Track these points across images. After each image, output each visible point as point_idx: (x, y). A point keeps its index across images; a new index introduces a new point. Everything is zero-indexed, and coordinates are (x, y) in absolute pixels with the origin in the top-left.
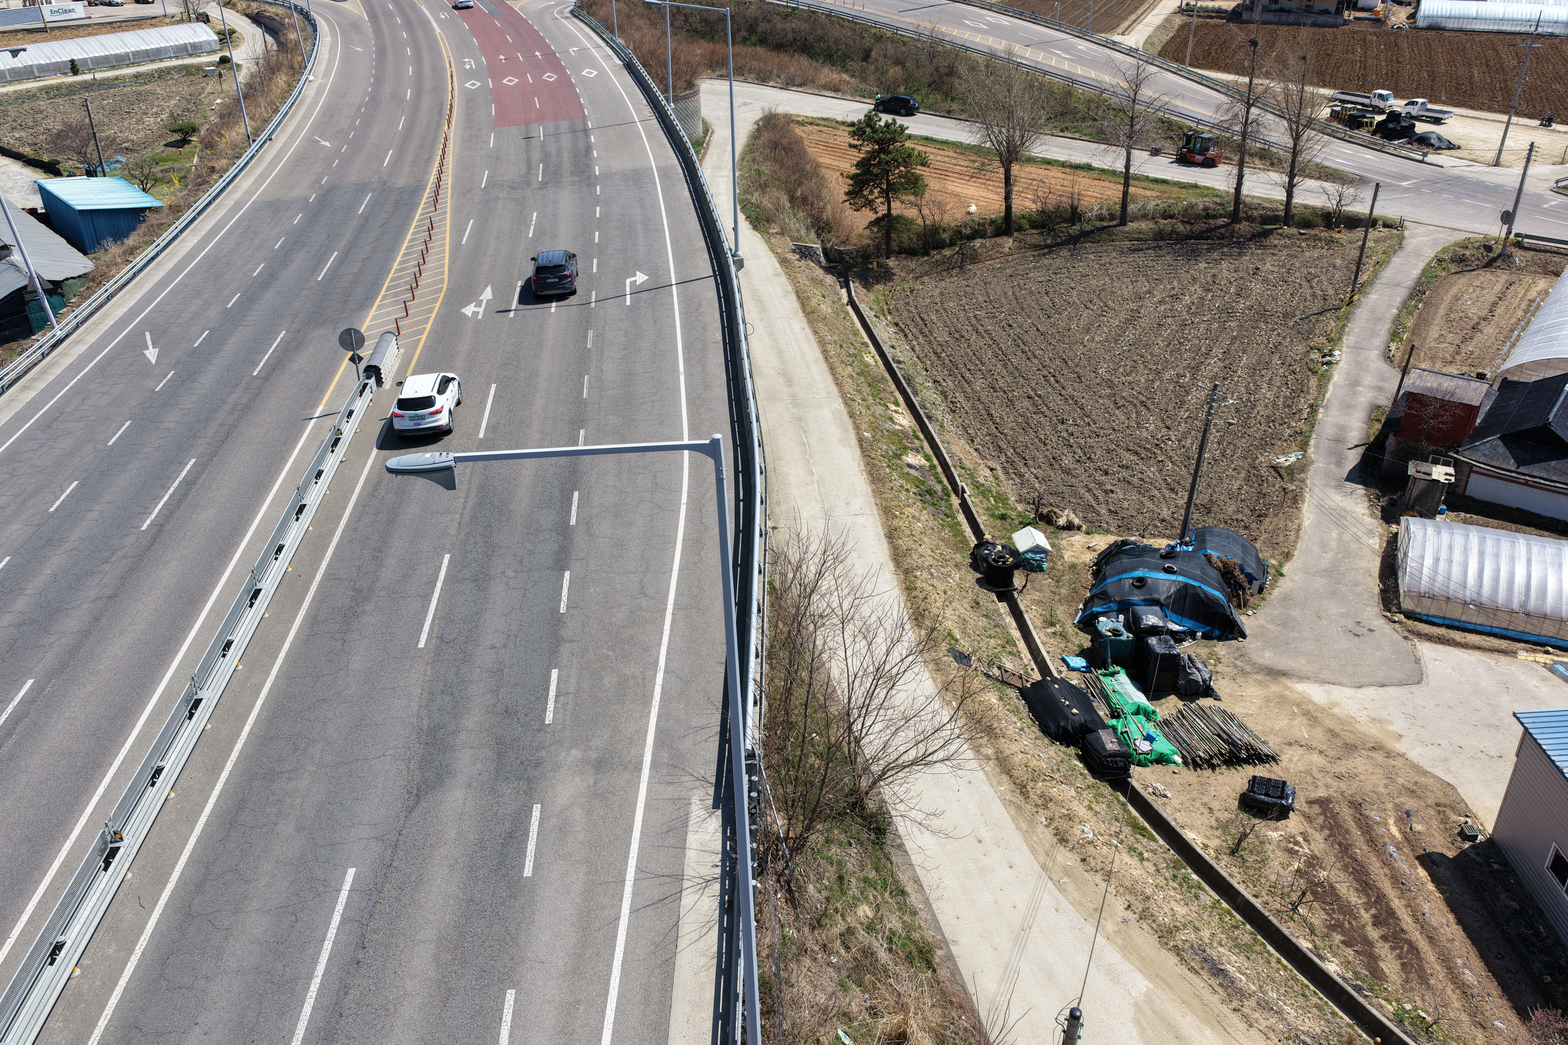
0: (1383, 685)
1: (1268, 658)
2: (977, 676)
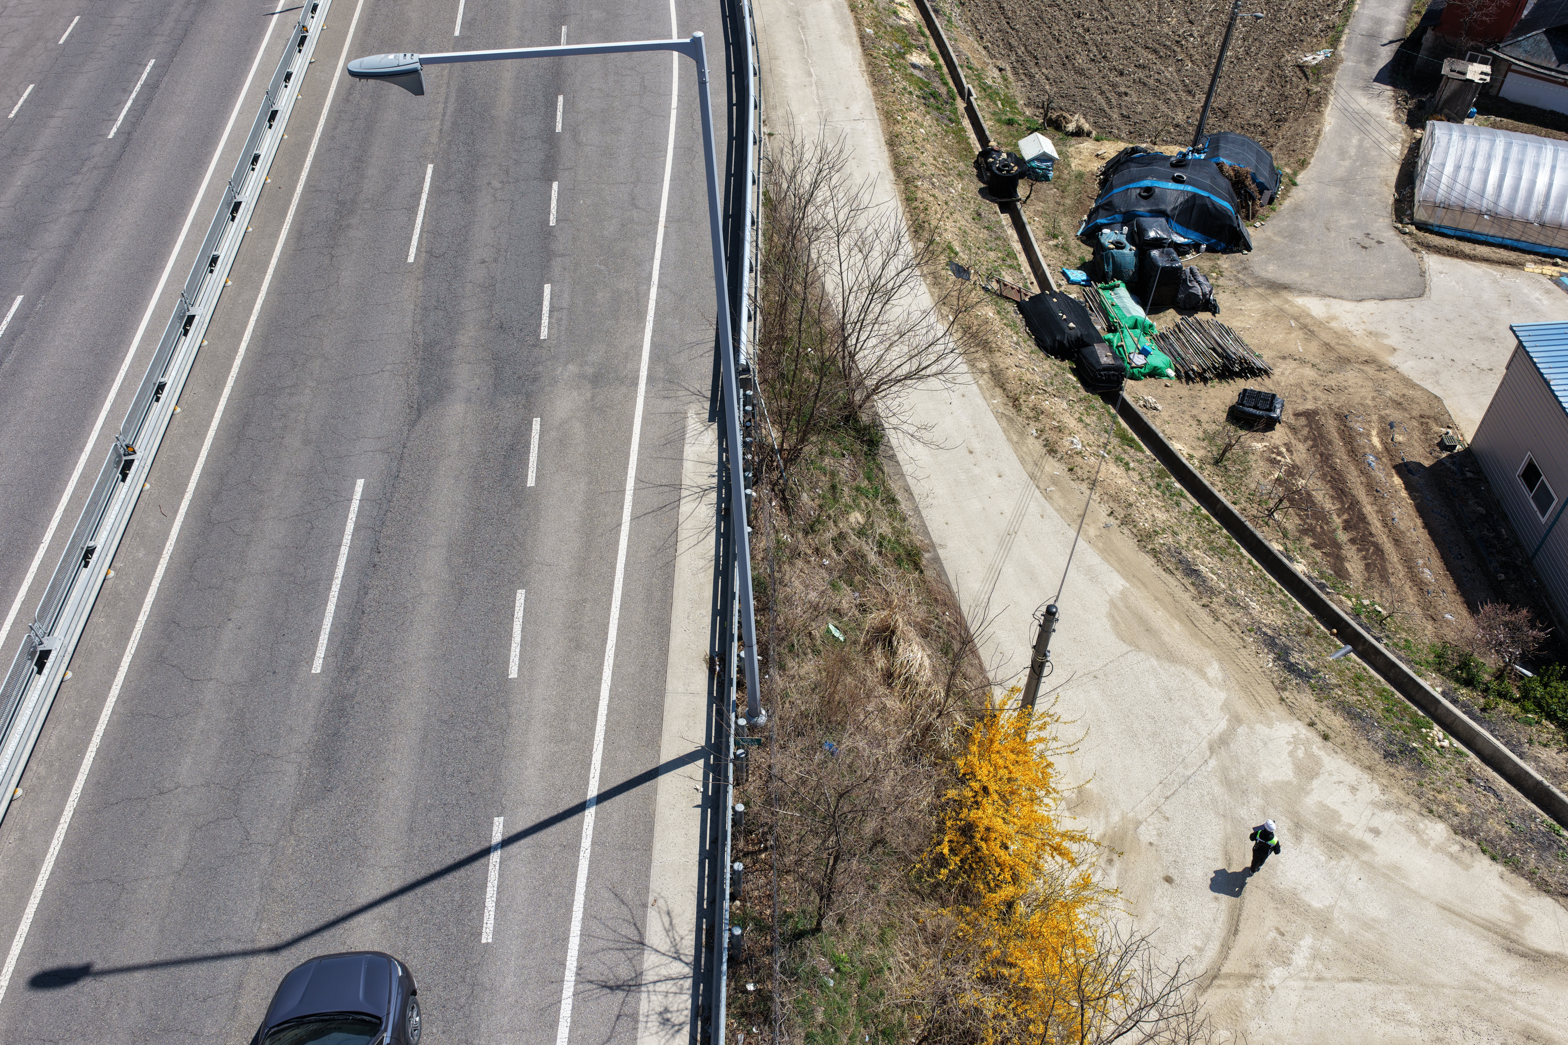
0: (1384, 299)
1: (1272, 271)
2: (975, 290)
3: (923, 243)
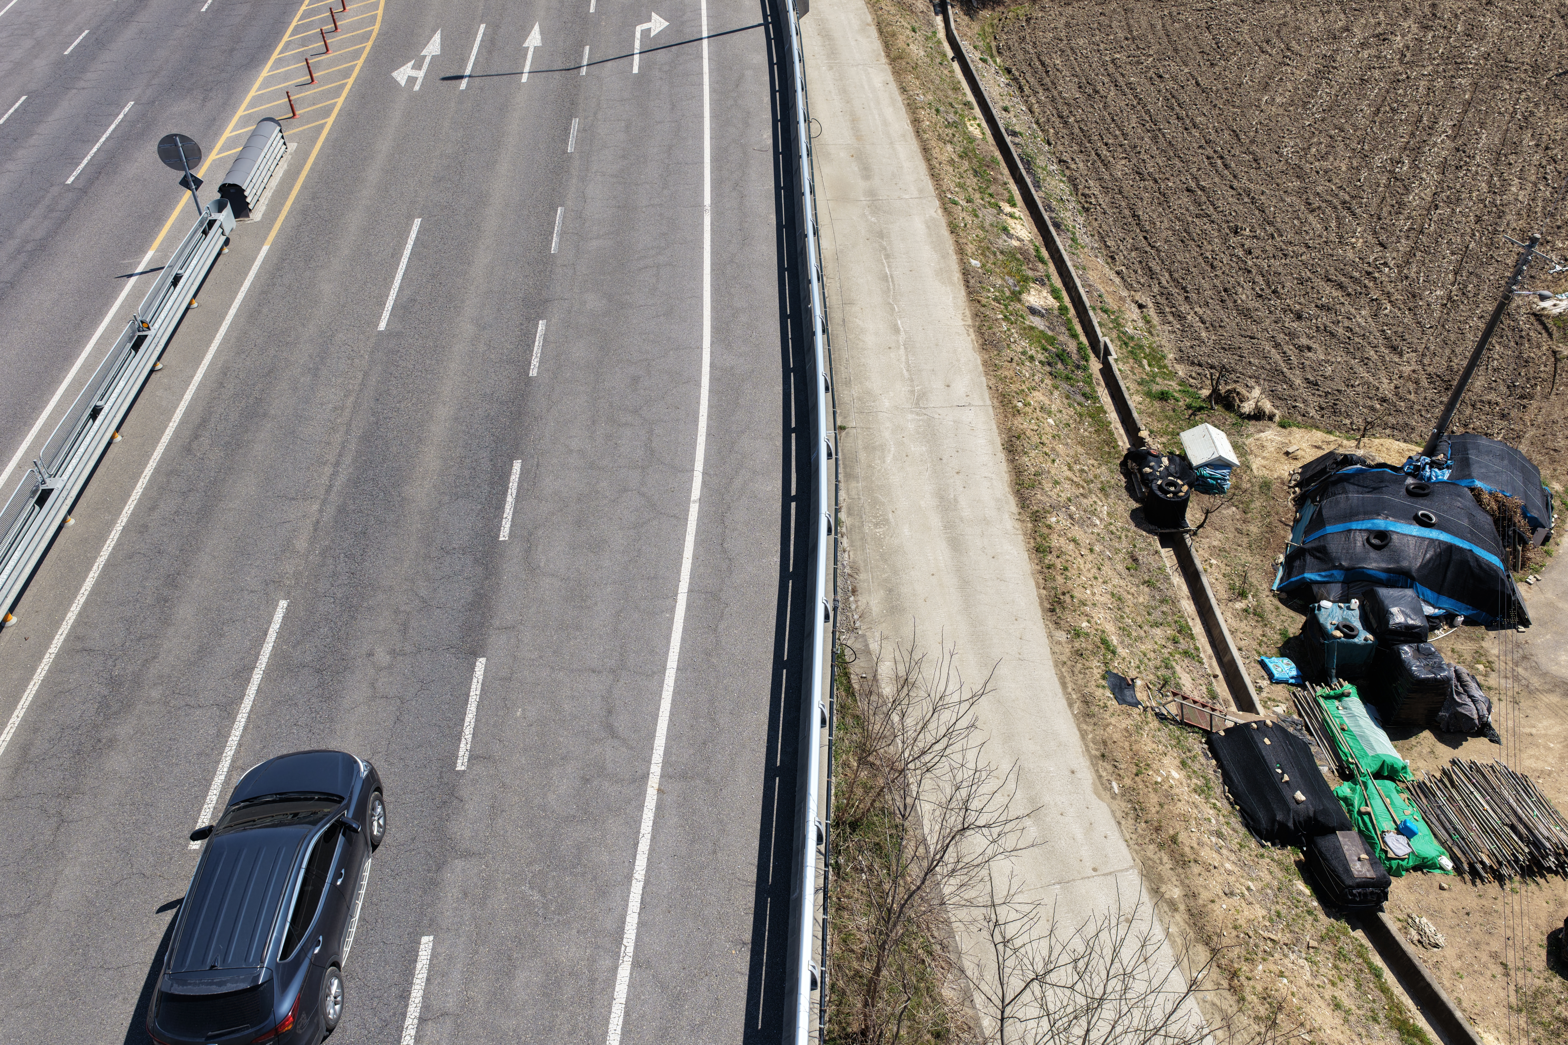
2: (1147, 723)
3: (1063, 633)
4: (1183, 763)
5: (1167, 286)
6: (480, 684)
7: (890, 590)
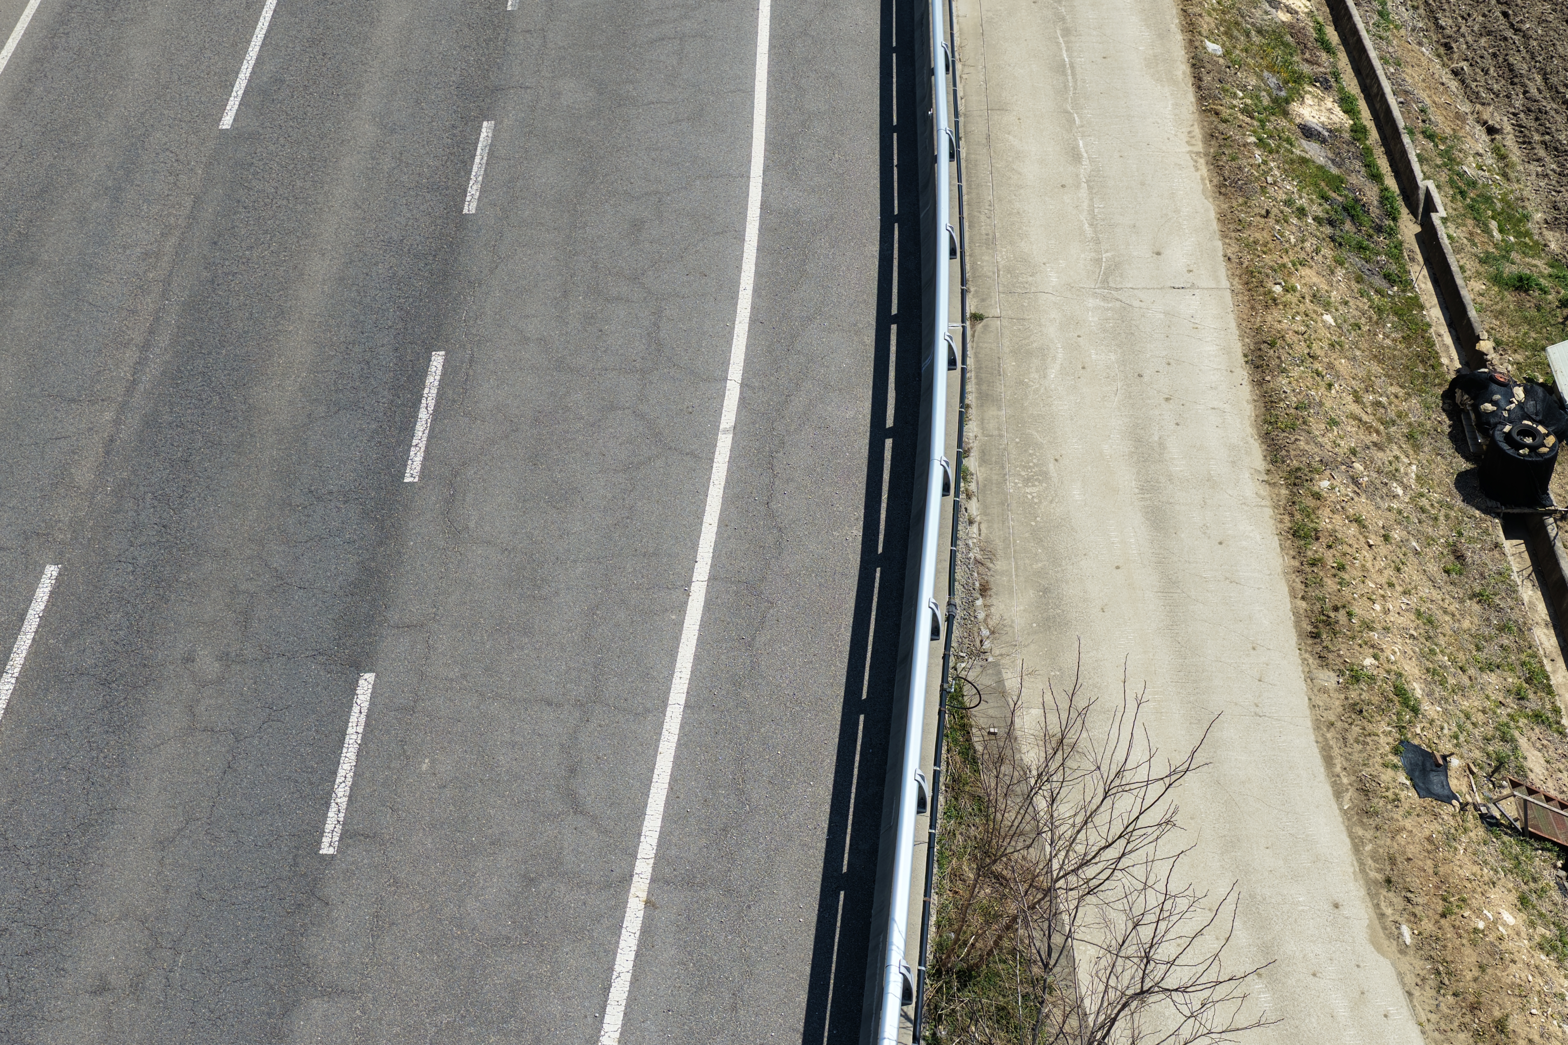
2: (1466, 830)
3: (1332, 675)
4: (1524, 901)
5: (1538, 97)
6: (363, 716)
7: (1046, 591)
